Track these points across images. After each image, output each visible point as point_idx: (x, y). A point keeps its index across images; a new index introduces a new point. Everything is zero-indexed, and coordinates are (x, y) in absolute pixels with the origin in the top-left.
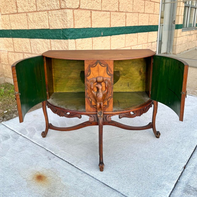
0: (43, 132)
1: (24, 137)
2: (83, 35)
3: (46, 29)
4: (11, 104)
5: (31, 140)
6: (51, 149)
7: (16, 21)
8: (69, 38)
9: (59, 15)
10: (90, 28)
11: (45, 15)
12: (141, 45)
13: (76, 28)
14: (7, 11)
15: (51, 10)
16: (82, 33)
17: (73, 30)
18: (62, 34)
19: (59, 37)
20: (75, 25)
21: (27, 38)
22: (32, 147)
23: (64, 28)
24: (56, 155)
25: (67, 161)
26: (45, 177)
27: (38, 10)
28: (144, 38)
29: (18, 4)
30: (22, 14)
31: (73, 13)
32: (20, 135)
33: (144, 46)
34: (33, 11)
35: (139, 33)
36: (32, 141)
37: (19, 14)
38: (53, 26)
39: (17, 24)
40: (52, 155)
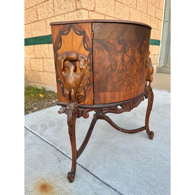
1: (34, 134)
5: (41, 137)
7: (36, 29)
9: (75, 17)
11: (62, 18)
14: (29, 20)
15: (67, 13)
21: (46, 44)
22: (40, 145)
24: (67, 155)
27: (55, 15)
29: (38, 13)
30: (42, 21)
31: (89, 14)
32: (30, 131)
34: (51, 16)
37: (39, 22)
39: (37, 31)
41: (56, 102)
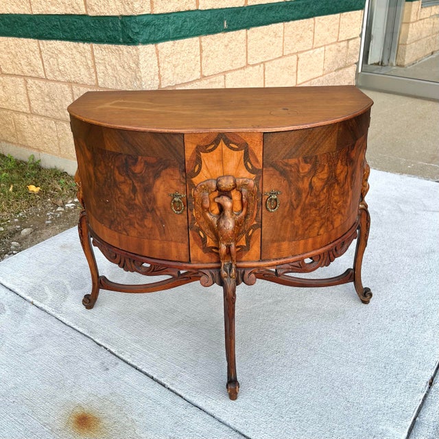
0: (87, 296)
1: (41, 309)
2: (175, 30)
3: (79, 15)
4: (6, 214)
5: (58, 316)
6: (107, 341)
8: (141, 40)
10: (192, 11)
12: (323, 49)
13: (158, 13)
16: (174, 27)
17: (150, 18)
18: (120, 29)
19: (115, 38)
20: (155, 6)
21: (30, 37)
22: (60, 336)
23: (124, 14)
24: (121, 356)
25: (147, 372)
26: (98, 420)
28: (328, 30)
32: (30, 302)
33: (330, 50)
35: (317, 18)
36: (61, 318)
38: (96, 8)
40: (113, 357)
41: (75, 207)
